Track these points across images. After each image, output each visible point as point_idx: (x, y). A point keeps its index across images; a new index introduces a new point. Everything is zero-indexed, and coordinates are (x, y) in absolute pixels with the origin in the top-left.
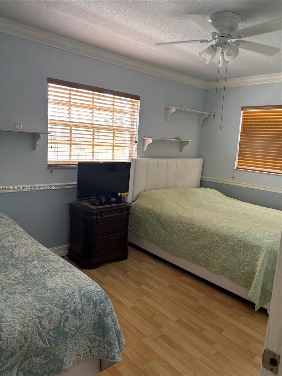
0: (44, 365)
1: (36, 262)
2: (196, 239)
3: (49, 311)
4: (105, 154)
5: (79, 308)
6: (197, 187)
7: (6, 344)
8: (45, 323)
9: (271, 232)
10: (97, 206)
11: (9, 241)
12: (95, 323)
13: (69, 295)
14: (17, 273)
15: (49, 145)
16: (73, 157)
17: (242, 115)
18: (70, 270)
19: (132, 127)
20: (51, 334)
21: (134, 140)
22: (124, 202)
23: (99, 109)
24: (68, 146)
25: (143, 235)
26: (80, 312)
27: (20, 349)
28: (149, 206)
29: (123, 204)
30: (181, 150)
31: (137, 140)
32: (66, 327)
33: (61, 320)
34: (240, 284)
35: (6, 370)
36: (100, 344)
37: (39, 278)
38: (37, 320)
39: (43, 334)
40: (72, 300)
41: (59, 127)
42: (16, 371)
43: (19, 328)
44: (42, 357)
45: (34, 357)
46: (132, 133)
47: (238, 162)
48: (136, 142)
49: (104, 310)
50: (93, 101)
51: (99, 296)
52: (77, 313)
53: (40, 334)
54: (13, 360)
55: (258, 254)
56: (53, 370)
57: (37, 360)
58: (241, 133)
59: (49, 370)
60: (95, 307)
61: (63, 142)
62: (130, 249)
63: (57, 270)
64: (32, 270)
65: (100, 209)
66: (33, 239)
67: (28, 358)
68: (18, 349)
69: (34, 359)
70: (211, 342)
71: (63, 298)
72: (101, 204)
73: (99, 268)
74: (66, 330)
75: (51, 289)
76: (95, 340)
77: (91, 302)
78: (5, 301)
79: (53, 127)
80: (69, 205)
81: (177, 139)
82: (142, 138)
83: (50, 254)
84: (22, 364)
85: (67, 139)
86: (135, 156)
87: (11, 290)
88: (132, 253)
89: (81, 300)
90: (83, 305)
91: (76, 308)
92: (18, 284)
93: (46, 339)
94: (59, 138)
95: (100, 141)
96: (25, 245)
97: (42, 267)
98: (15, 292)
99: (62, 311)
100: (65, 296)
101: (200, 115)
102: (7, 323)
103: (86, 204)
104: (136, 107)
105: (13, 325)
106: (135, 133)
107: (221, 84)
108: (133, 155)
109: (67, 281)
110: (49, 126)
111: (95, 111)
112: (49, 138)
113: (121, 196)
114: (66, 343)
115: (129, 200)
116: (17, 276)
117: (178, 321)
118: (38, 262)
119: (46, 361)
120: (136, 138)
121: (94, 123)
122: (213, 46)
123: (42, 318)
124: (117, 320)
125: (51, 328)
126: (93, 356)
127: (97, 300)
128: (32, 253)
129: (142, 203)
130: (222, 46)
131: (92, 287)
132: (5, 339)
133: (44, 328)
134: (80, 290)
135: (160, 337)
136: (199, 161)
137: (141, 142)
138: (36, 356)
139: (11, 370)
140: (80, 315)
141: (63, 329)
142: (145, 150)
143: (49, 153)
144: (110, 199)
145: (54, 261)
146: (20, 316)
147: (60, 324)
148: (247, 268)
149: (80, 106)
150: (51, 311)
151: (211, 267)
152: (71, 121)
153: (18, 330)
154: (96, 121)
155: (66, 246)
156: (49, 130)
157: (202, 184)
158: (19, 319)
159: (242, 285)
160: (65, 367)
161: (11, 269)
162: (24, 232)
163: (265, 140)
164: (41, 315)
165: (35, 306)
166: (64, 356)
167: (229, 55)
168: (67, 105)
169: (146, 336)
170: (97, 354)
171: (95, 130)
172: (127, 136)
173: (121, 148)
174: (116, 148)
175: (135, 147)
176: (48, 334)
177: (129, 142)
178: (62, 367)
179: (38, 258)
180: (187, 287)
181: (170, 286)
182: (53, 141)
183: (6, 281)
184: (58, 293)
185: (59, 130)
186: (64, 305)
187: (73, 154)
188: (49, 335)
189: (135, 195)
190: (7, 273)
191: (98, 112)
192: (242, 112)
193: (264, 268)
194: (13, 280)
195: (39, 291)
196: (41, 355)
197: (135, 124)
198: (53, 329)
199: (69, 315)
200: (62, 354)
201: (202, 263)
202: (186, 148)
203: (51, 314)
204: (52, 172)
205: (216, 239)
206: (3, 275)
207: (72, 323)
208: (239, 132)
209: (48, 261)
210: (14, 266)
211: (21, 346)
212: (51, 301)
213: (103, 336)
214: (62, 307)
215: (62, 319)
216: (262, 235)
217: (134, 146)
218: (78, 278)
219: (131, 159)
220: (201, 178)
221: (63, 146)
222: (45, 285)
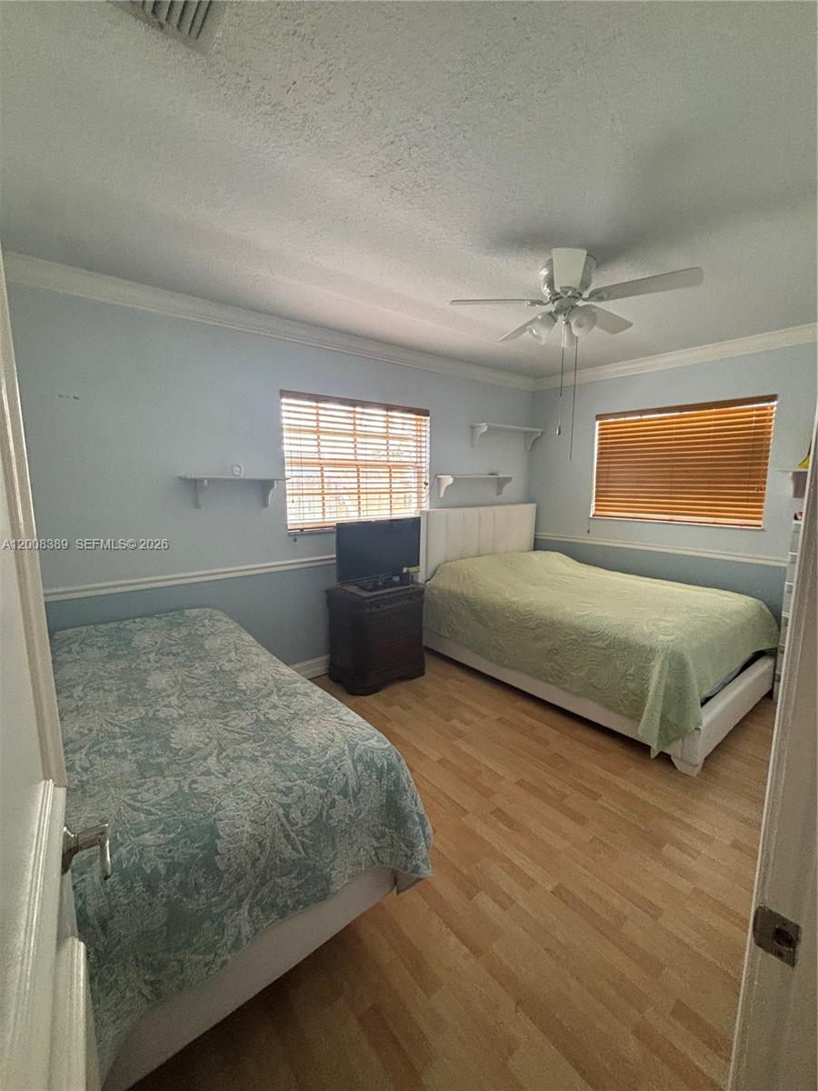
0: (296, 890)
1: (274, 698)
2: (537, 638)
3: (301, 793)
4: (377, 507)
5: (352, 782)
6: (529, 551)
7: (226, 860)
8: (295, 814)
9: (667, 621)
10: (370, 591)
11: (230, 661)
12: (381, 806)
13: (334, 759)
14: (245, 720)
15: (289, 499)
16: (327, 515)
17: (597, 428)
18: (332, 711)
19: (419, 460)
20: (307, 833)
21: (424, 480)
22: (413, 582)
23: (366, 436)
24: (320, 498)
25: (448, 635)
26: (356, 790)
27: (253, 865)
28: (455, 587)
29: (411, 585)
30: (499, 493)
31: (428, 481)
32: (331, 818)
33: (323, 807)
34: (620, 713)
35: (229, 907)
36: (393, 842)
37: (281, 727)
38: (281, 811)
39: (293, 835)
40: (339, 769)
41: (304, 468)
42: (247, 907)
43: (248, 828)
44: (293, 876)
45: (280, 877)
46: (420, 470)
47: (596, 505)
48: (426, 484)
49: (397, 782)
50: (354, 424)
51: (387, 759)
52: (350, 793)
53: (287, 837)
54: (241, 887)
55: (649, 660)
56: (314, 895)
57: (284, 882)
58: (599, 458)
59: (306, 896)
60: (379, 778)
61: (311, 492)
62: (427, 657)
63: (311, 711)
64: (268, 713)
65: (374, 596)
66: (269, 655)
67: (267, 881)
68: (249, 867)
69: (279, 880)
70: (581, 820)
71: (323, 767)
72: (376, 588)
73: (380, 693)
74: (333, 823)
75: (301, 749)
76: (383, 835)
77: (373, 771)
78: (225, 775)
79: (294, 468)
80: (326, 592)
81: (492, 474)
82: (435, 477)
83: (296, 682)
84: (258, 893)
85: (317, 486)
86: (426, 507)
87: (234, 752)
88: (431, 665)
89: (355, 768)
90: (359, 777)
91: (347, 783)
92: (245, 740)
93: (299, 843)
94: (305, 486)
95: (369, 486)
96: (256, 666)
97: (286, 706)
98: (240, 757)
99: (323, 791)
100: (327, 762)
101: (526, 433)
102: (227, 821)
103: (353, 589)
104: (424, 429)
105: (238, 823)
106: (424, 470)
107: (568, 379)
108: (424, 505)
109: (329, 732)
110: (286, 468)
111: (359, 440)
112: (288, 486)
113: (408, 573)
114: (334, 847)
115: (421, 578)
116: (244, 724)
117: (520, 783)
118: (279, 696)
119: (300, 882)
120: (426, 478)
121: (359, 457)
122: (550, 313)
123: (289, 805)
124: (418, 797)
125: (306, 823)
126: (382, 863)
127: (383, 766)
128: (268, 680)
129: (441, 582)
130: (567, 312)
131: (373, 743)
132: (224, 851)
133: (292, 825)
134: (352, 749)
135: (492, 813)
136: (531, 508)
137: (435, 482)
138: (282, 875)
139: (240, 906)
140: (355, 794)
141: (327, 822)
142: (442, 495)
143: (289, 511)
144: (391, 578)
145: (306, 694)
146: (250, 805)
147: (321, 815)
148: (632, 686)
149: (334, 434)
150: (304, 792)
151: (567, 686)
152: (322, 457)
153: (247, 832)
154: (362, 455)
155: (324, 658)
156: (288, 474)
157: (538, 545)
158: (248, 810)
159: (624, 715)
160: (333, 888)
161: (235, 712)
162: (256, 643)
163: (639, 467)
164: (286, 800)
165: (274, 784)
166: (331, 870)
167: (579, 325)
168: (315, 432)
169: (468, 813)
170: (388, 859)
171: (361, 470)
172: (411, 475)
173: (402, 495)
174: (394, 496)
175: (426, 492)
176: (300, 833)
177: (416, 485)
178: (329, 889)
179: (279, 690)
180: (528, 720)
181: (499, 720)
182: (295, 492)
183: (226, 734)
184: (315, 757)
185: (305, 474)
186: (327, 780)
187: (327, 509)
188: (304, 836)
189: (431, 569)
190: (228, 720)
191: (363, 440)
192: (598, 423)
193: (663, 685)
194: (237, 733)
195: (282, 753)
196: (290, 873)
197: (423, 455)
198: (310, 824)
199: (336, 797)
200: (328, 866)
201: (550, 679)
202: (507, 489)
203: (305, 798)
204: (295, 540)
205: (574, 637)
206: (222, 723)
207: (343, 810)
208: (593, 457)
209: (295, 694)
210: (239, 705)
211: (255, 861)
212: (302, 772)
213: (397, 829)
214: (323, 783)
215: (324, 805)
216: (653, 627)
217: (424, 490)
218: (347, 725)
219: (421, 512)
220: (535, 535)
221: (311, 498)
222: (291, 741)
